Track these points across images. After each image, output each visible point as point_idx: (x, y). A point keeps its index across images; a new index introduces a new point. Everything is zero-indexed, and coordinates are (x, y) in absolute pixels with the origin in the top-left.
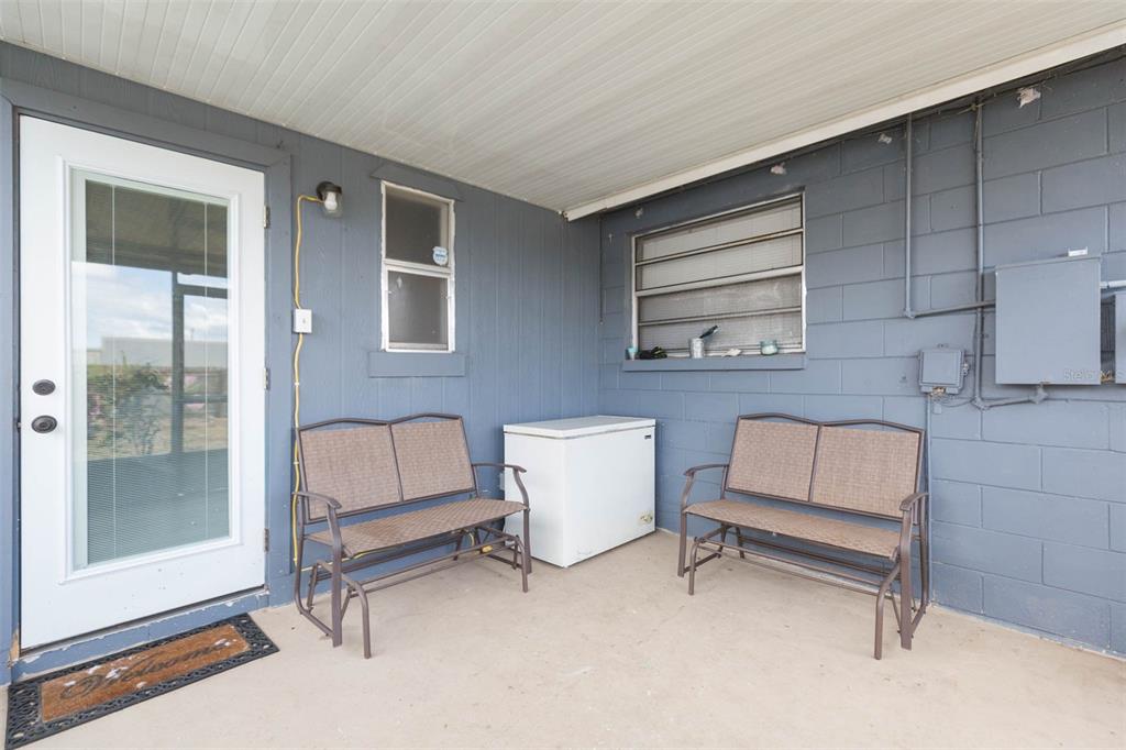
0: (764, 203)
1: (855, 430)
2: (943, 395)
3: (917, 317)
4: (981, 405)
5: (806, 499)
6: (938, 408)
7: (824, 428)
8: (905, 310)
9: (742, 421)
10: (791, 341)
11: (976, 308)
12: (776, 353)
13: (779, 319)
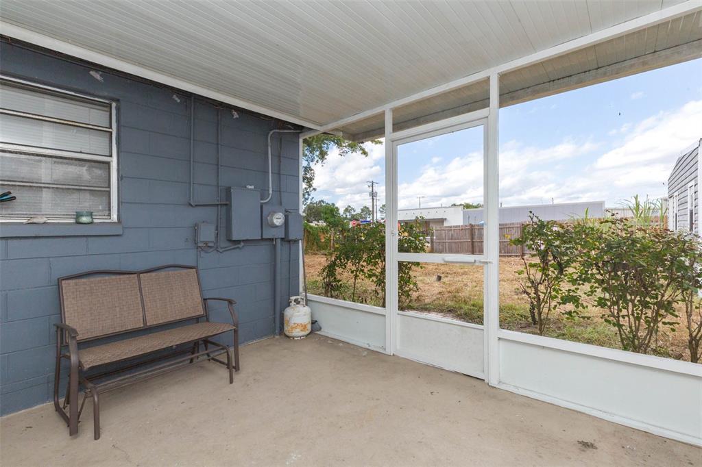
0: (73, 93)
1: (163, 273)
2: (207, 247)
3: (196, 205)
4: (221, 251)
5: (142, 325)
6: (203, 254)
7: (141, 275)
8: (190, 200)
9: (63, 282)
10: (100, 213)
11: (218, 205)
12: (92, 223)
13: (87, 195)
